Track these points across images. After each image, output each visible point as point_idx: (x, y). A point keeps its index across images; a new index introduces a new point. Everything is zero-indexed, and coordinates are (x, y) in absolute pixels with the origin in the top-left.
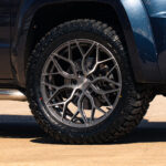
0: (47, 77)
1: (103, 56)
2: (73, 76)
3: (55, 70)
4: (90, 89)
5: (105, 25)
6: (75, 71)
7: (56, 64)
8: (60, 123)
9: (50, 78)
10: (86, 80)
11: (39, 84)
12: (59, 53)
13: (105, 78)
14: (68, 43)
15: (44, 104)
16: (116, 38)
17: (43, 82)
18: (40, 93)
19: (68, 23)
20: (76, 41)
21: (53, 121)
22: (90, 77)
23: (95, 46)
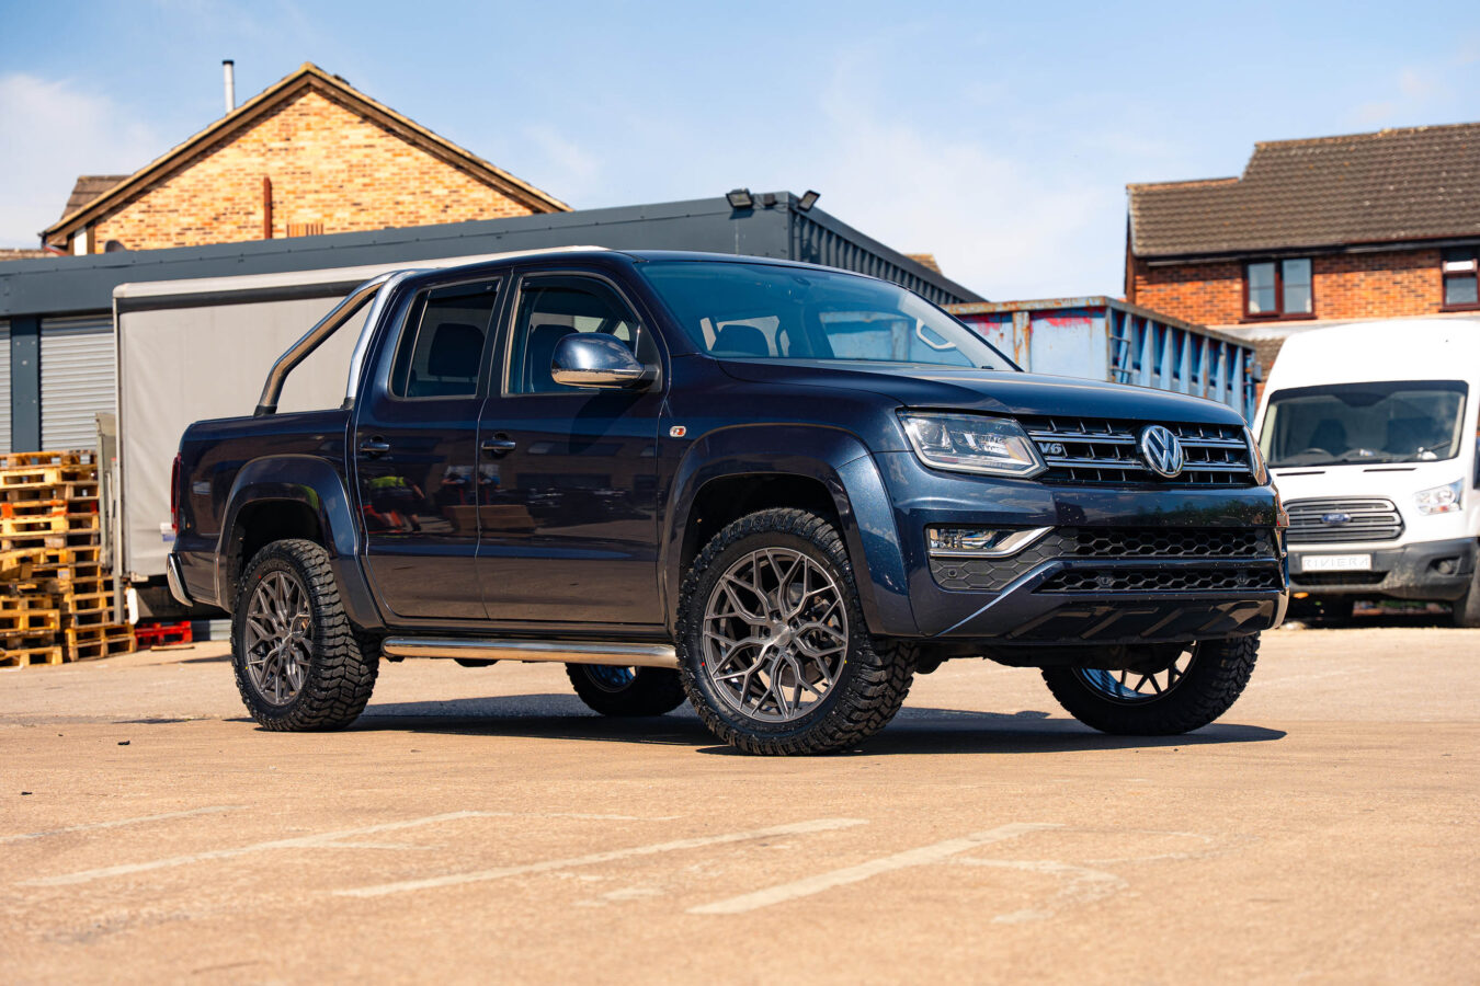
0: (716, 622)
1: (817, 581)
2: (763, 621)
3: (731, 609)
4: (794, 647)
5: (820, 521)
6: (767, 609)
7: (733, 598)
8: (736, 713)
9: (723, 623)
10: (787, 628)
11: (700, 635)
12: (738, 574)
13: (819, 625)
14: (753, 556)
15: (708, 677)
16: (839, 545)
17: (707, 632)
18: (701, 653)
19: (752, 516)
20: (768, 552)
21: (723, 708)
22: (792, 622)
23: (801, 562)
